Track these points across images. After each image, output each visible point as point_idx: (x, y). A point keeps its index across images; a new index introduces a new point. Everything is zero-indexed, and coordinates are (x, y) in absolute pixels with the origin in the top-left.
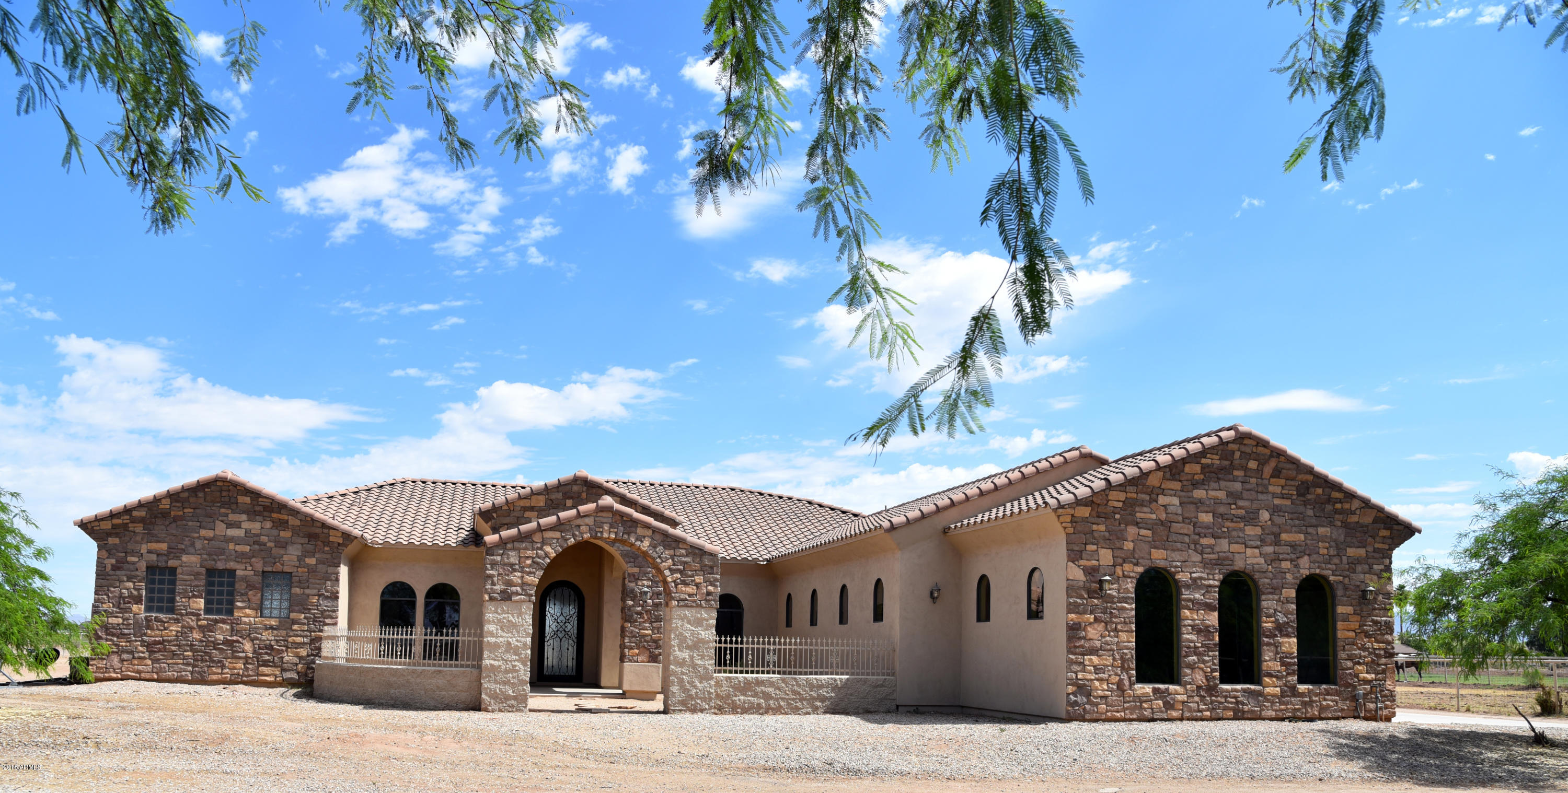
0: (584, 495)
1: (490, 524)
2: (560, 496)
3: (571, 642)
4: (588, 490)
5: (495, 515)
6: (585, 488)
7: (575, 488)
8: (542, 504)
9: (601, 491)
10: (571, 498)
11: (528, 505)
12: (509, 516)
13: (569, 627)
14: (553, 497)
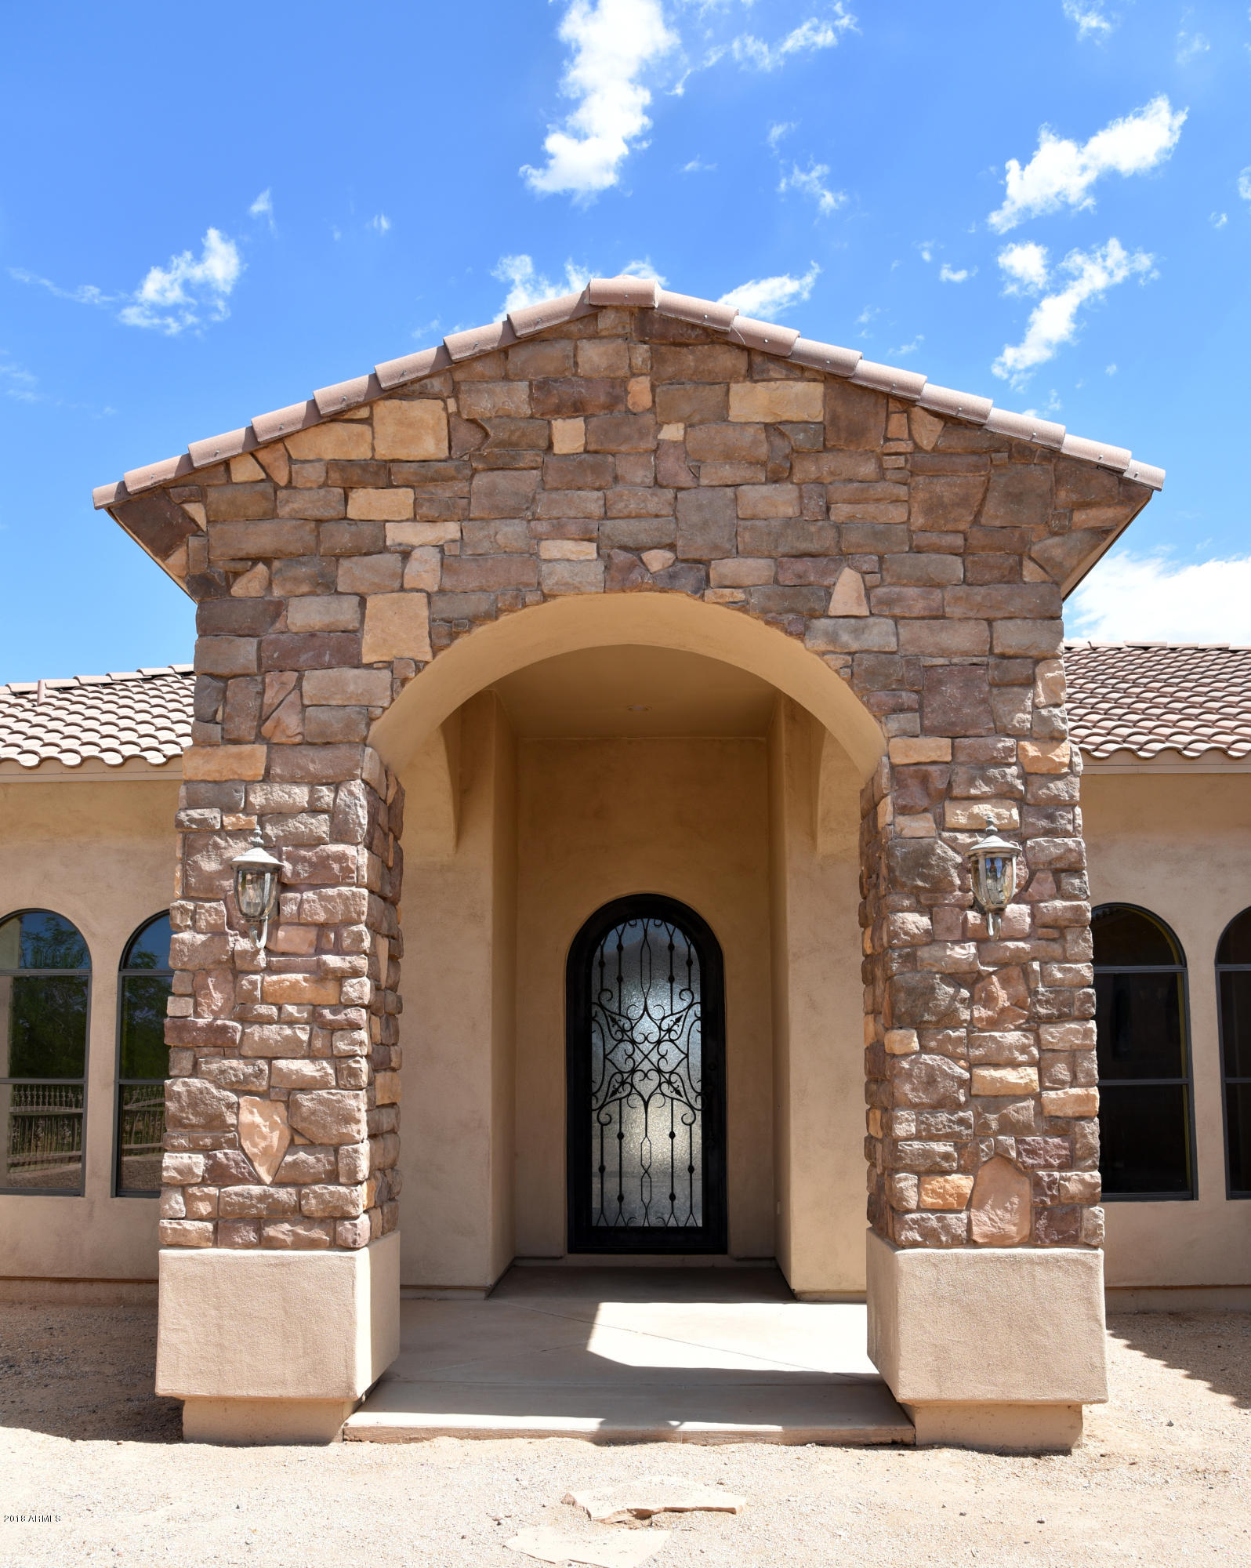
0: (640, 391)
1: (178, 557)
2: (517, 398)
3: (680, 1109)
4: (656, 358)
5: (197, 511)
6: (642, 352)
7: (594, 356)
8: (431, 446)
9: (727, 360)
10: (577, 408)
11: (362, 453)
12: (271, 515)
13: (674, 1056)
14: (483, 404)
